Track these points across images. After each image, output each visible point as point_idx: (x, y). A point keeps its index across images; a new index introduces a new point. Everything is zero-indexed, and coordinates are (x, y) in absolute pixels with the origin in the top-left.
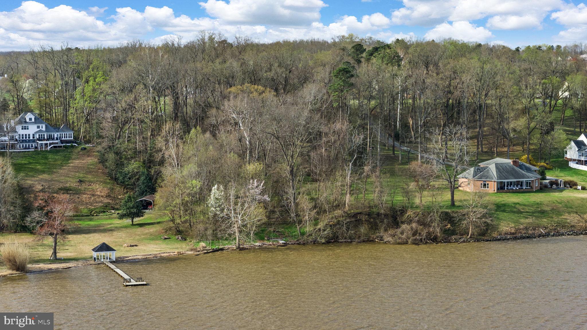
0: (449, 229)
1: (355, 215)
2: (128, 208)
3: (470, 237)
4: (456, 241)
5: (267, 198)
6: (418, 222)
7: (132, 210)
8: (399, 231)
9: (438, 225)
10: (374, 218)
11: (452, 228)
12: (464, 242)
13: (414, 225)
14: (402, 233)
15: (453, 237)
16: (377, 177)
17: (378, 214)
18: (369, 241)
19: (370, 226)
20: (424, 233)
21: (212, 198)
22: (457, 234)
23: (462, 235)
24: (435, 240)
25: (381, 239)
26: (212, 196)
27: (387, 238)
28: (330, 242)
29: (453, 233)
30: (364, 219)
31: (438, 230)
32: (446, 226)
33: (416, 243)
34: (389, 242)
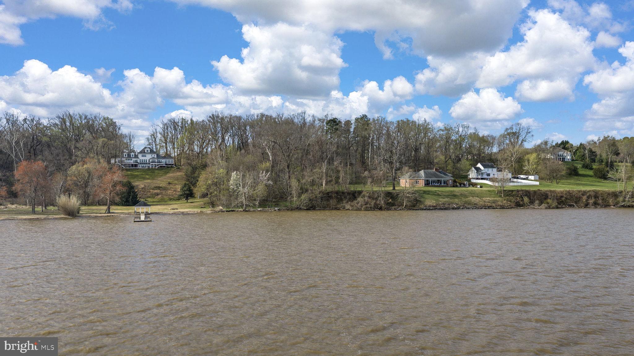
0: (390, 202)
1: (328, 193)
2: (184, 191)
3: (405, 208)
4: (395, 209)
5: (270, 182)
6: (369, 197)
7: (186, 192)
8: (355, 202)
9: (383, 199)
10: (340, 195)
11: (392, 202)
12: (400, 210)
13: (366, 198)
14: (358, 203)
15: (393, 207)
16: (342, 167)
17: (343, 193)
18: (337, 209)
19: (337, 200)
20: (373, 204)
21: (232, 180)
22: (396, 206)
23: (399, 206)
24: (381, 209)
25: (344, 208)
26: (232, 178)
27: (348, 207)
28: (309, 210)
29: (393, 205)
30: (333, 196)
31: (382, 202)
32: (388, 200)
33: (366, 209)
34: (349, 209)
